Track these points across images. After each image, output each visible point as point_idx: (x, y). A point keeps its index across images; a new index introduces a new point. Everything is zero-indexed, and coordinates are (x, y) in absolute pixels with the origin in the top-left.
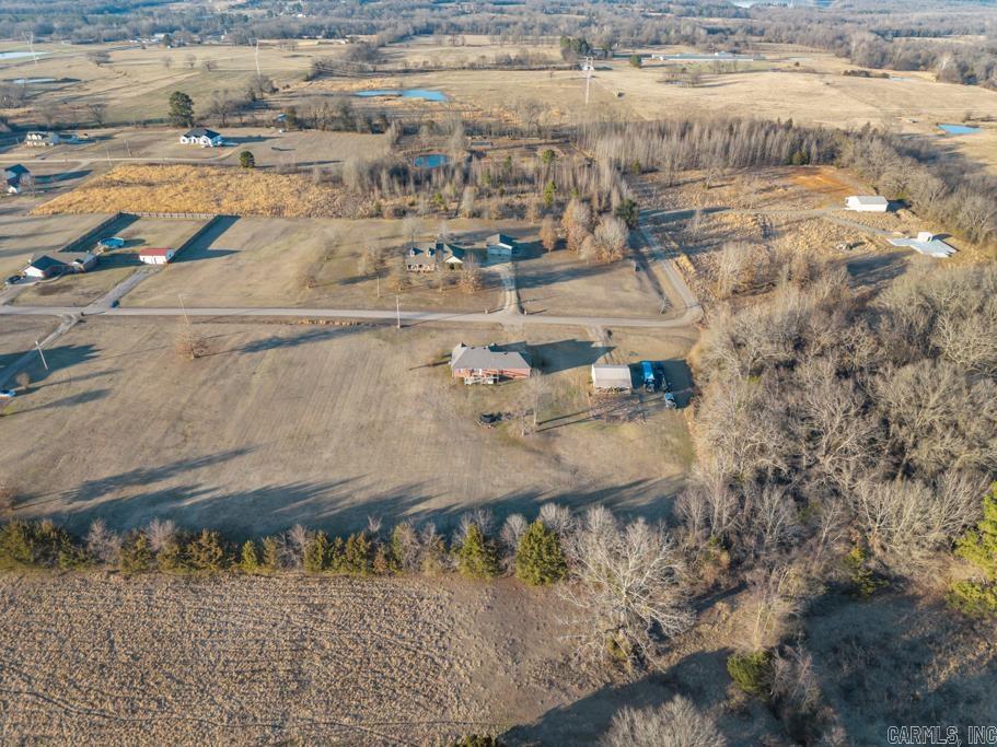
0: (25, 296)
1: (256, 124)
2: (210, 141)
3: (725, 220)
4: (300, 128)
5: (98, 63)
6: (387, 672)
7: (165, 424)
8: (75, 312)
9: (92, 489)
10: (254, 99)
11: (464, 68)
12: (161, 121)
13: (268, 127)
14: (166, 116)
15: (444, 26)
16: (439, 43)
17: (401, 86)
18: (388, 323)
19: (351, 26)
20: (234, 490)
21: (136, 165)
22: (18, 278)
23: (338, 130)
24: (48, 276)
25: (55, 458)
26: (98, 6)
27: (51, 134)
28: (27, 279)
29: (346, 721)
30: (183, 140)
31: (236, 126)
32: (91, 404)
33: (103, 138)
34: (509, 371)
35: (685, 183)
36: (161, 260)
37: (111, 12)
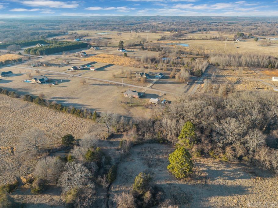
0: (68, 72)
1: (135, 48)
2: (122, 51)
3: (228, 78)
4: (144, 50)
5: (118, 35)
6: (70, 128)
7: (71, 92)
8: (73, 75)
9: (54, 98)
10: (141, 44)
11: (200, 39)
12: (117, 47)
13: (137, 49)
14: (118, 46)
15: (208, 29)
16: (202, 33)
17: (179, 42)
18: (121, 85)
19: (182, 28)
20: (72, 103)
21: (105, 54)
22: (69, 69)
23: (152, 51)
24: (74, 70)
25: (53, 93)
26: (128, 23)
27: (95, 47)
28: (71, 70)
29: (60, 131)
30: (117, 50)
31: (131, 49)
32: (63, 88)
33: (104, 49)
34: (135, 96)
35: (229, 69)
36: (93, 70)
37: (130, 25)
